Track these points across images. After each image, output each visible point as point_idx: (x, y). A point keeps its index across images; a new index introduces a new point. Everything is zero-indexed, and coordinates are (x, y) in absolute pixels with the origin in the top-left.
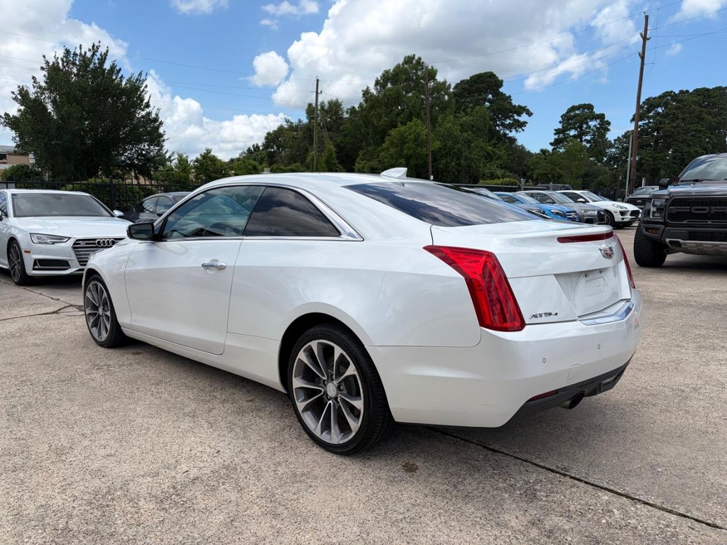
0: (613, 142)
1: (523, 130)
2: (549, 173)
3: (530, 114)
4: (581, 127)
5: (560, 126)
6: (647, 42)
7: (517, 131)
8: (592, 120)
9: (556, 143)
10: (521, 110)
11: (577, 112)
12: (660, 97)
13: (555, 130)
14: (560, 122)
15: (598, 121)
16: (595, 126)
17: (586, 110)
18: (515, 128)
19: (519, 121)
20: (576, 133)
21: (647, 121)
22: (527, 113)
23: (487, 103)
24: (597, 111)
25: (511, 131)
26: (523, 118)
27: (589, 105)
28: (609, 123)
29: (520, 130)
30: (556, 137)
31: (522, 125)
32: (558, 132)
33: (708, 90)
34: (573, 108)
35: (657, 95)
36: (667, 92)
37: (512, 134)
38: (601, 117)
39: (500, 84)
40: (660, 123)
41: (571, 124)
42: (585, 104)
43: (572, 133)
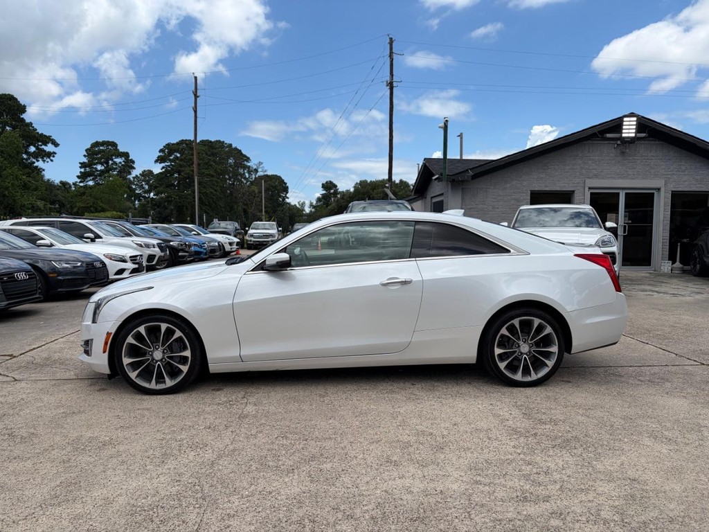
0: (132, 179)
1: (52, 161)
2: (91, 206)
3: (56, 145)
4: (107, 163)
5: (85, 160)
6: (198, 99)
7: (44, 161)
8: (117, 157)
9: (83, 177)
10: (47, 140)
11: (101, 148)
12: (178, 144)
13: (80, 163)
14: (85, 156)
15: (123, 158)
16: (120, 163)
17: (110, 147)
18: (42, 158)
19: (45, 151)
20: (103, 168)
21: (169, 164)
22: (52, 144)
23: (8, 128)
24: (121, 149)
25: (38, 161)
26: (49, 148)
27: (113, 142)
28: (133, 162)
29: (48, 160)
30: (83, 170)
31: (50, 155)
32: (83, 165)
33: (211, 142)
34: (97, 144)
35: (175, 142)
36: (183, 140)
37: (40, 164)
38: (126, 155)
39: (23, 109)
40: (181, 166)
41: (96, 159)
42: (109, 142)
43: (99, 167)
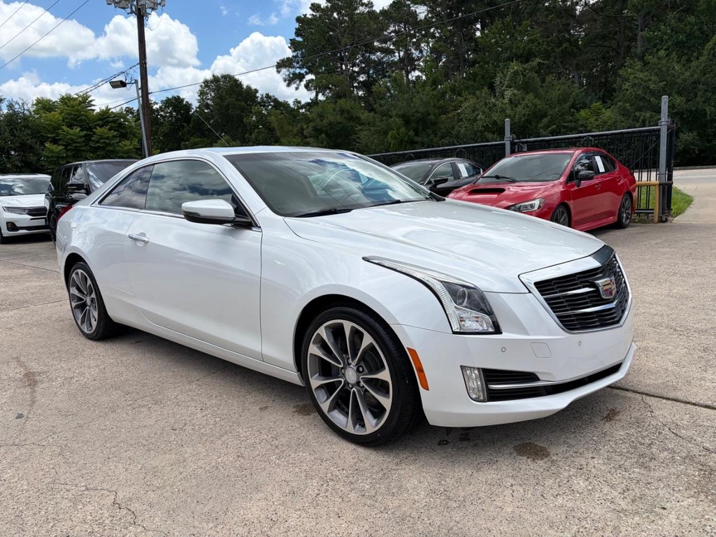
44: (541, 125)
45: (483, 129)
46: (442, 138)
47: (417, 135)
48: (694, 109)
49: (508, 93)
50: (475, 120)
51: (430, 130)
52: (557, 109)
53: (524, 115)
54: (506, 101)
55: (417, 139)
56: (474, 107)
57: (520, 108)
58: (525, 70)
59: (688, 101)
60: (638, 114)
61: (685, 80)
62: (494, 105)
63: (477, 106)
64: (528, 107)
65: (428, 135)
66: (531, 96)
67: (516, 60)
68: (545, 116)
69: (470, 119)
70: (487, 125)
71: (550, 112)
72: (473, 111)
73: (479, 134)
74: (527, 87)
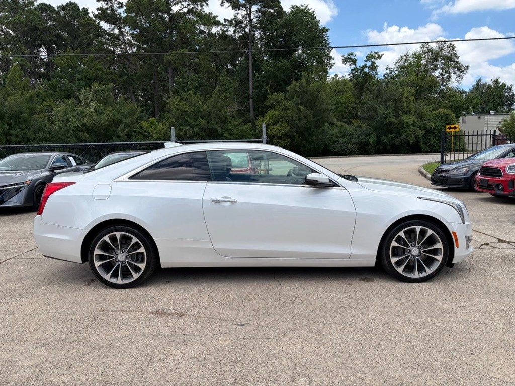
44: (119, 129)
45: (75, 128)
46: (35, 133)
47: (10, 128)
48: (211, 128)
49: (93, 104)
50: (68, 121)
51: (24, 126)
52: (129, 119)
53: (107, 121)
54: (92, 110)
55: (11, 131)
56: (65, 111)
57: (103, 116)
58: (104, 90)
59: (208, 123)
60: (182, 127)
61: (204, 110)
62: (82, 112)
63: (68, 111)
64: (109, 116)
65: (21, 129)
66: (109, 108)
67: (96, 82)
68: (121, 122)
69: (63, 121)
70: (78, 126)
71: (125, 121)
72: (65, 114)
73: (71, 132)
74: (105, 102)
